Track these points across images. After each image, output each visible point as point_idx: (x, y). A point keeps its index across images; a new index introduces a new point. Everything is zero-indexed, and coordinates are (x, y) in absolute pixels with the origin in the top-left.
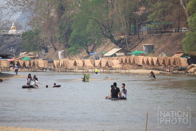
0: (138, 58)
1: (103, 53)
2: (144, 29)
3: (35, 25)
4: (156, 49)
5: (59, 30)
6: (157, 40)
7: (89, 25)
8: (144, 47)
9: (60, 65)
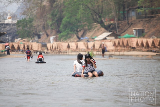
0: (132, 40)
1: (93, 37)
2: (133, 14)
3: (29, 14)
4: (146, 33)
5: (51, 17)
6: (146, 24)
7: (80, 11)
8: (134, 31)
9: (54, 48)
